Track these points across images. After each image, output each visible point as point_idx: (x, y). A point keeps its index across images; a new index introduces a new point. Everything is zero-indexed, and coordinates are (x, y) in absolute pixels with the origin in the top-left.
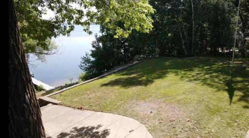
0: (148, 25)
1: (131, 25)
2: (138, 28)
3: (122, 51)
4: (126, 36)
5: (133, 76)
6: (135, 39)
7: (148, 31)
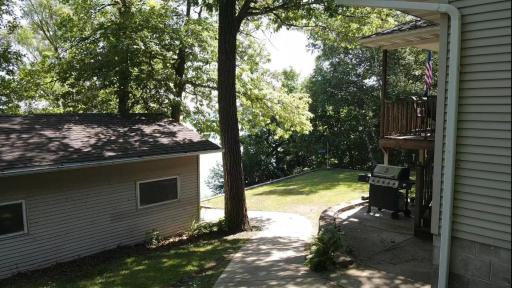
0: (308, 128)
1: (292, 126)
2: (298, 129)
3: (273, 161)
4: (287, 136)
5: (292, 187)
6: (294, 142)
7: (307, 133)
